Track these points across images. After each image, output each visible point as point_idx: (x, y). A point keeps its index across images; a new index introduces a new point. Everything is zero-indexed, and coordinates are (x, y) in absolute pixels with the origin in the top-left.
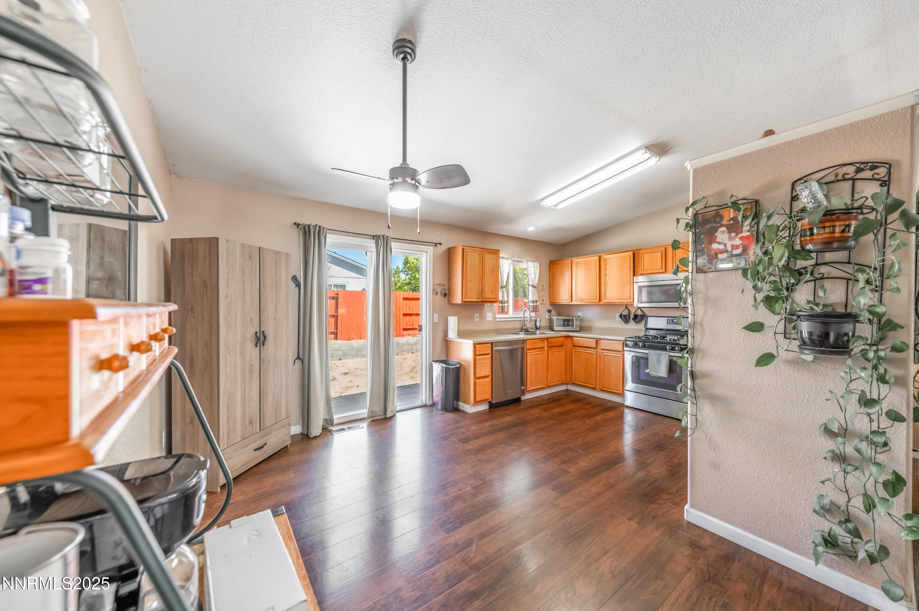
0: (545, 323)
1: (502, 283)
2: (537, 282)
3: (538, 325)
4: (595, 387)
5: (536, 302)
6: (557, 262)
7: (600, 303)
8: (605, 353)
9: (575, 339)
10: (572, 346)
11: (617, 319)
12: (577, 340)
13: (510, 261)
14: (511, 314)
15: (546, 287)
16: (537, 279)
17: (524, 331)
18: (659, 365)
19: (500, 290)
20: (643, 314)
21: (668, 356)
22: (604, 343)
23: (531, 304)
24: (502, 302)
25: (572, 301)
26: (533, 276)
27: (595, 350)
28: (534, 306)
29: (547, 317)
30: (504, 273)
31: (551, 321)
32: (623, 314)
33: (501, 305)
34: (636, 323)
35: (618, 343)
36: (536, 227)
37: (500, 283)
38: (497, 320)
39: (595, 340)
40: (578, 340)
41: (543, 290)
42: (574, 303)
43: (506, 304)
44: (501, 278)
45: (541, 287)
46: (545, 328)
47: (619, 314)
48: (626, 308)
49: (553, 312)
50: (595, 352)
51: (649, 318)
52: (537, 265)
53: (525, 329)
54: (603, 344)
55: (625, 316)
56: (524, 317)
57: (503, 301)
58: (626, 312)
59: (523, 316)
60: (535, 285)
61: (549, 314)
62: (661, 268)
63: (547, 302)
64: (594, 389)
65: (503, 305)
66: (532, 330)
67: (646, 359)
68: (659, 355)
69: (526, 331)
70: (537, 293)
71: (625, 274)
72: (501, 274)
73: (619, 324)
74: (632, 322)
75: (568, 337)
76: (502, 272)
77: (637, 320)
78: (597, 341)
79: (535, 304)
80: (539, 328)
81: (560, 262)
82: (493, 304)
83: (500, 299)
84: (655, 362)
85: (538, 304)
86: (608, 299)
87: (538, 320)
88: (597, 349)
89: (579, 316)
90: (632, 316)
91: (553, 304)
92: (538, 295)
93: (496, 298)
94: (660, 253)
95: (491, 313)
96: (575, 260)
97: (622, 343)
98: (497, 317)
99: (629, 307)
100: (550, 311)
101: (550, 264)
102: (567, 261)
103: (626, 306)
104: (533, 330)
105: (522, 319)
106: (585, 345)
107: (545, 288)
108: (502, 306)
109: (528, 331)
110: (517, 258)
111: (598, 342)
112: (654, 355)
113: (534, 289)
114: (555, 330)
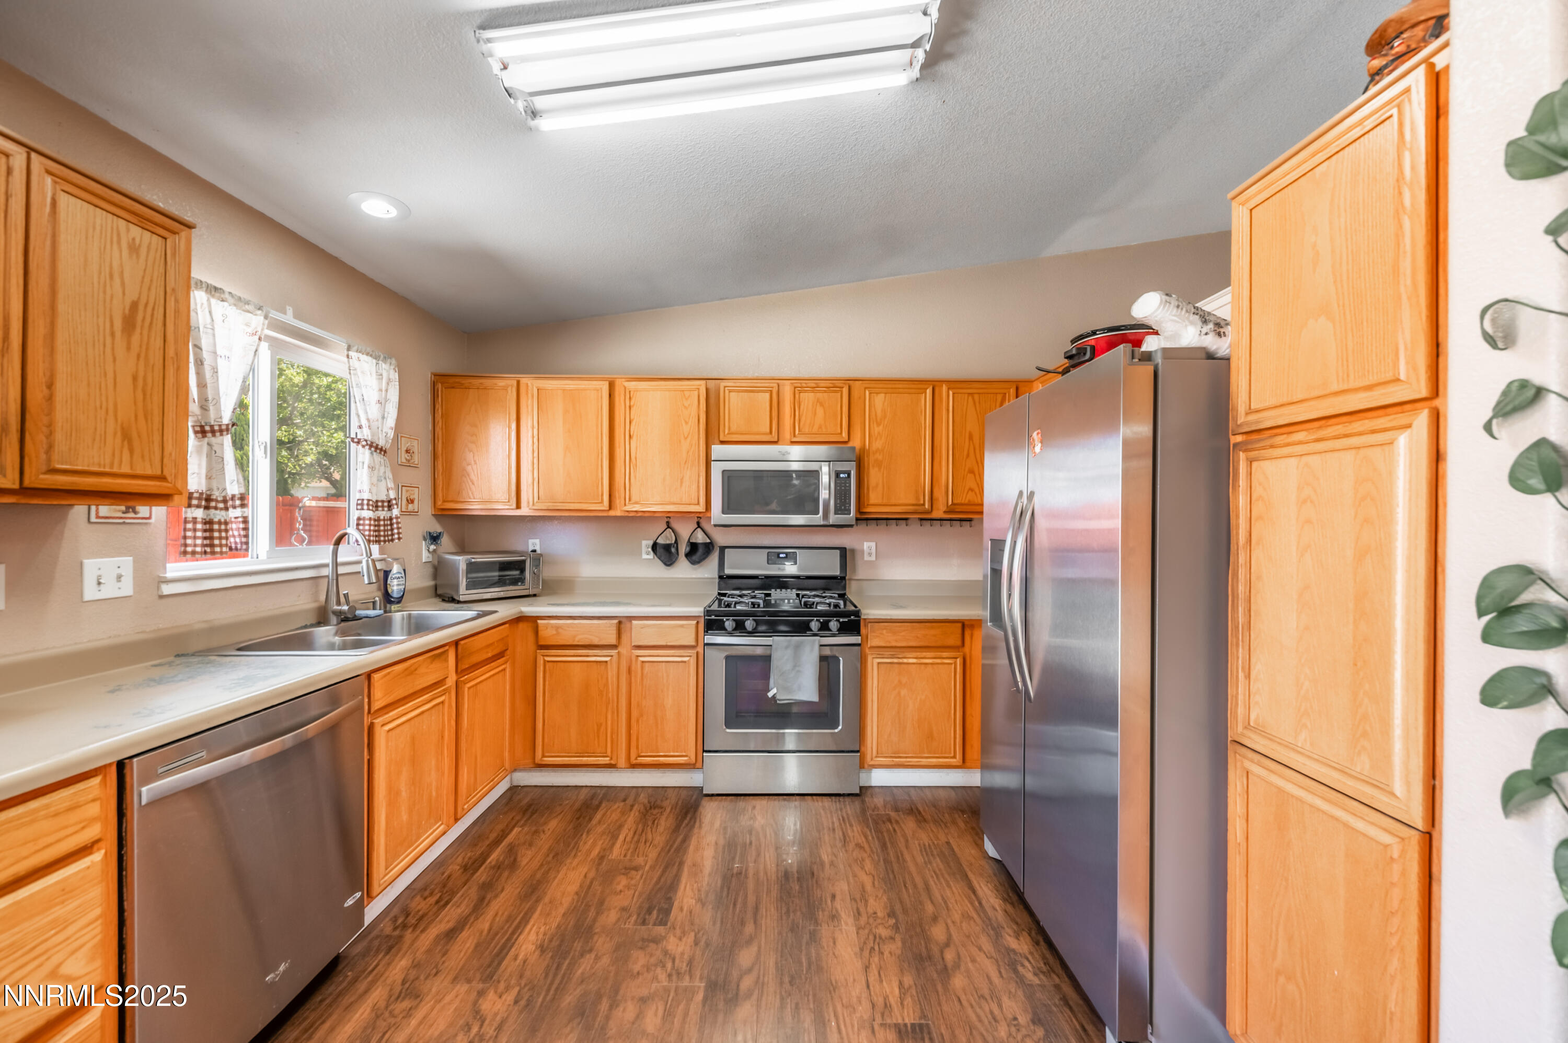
0: (420, 580)
1: (204, 408)
2: (391, 434)
3: (395, 587)
4: (613, 762)
5: (390, 507)
6: (466, 382)
7: (612, 513)
8: (646, 656)
9: (546, 626)
10: (532, 646)
11: (645, 556)
12: (553, 626)
13: (257, 321)
14: (263, 556)
15: (422, 457)
16: (391, 421)
17: (334, 619)
18: (799, 671)
19: (192, 440)
20: (708, 541)
21: (817, 647)
22: (643, 627)
23: (367, 514)
24: (207, 501)
25: (518, 506)
26: (374, 411)
27: (613, 652)
28: (378, 520)
29: (425, 556)
30: (221, 363)
31: (439, 569)
32: (661, 541)
33: (199, 513)
34: (693, 563)
35: (682, 626)
36: (406, 210)
37: (194, 408)
38: (167, 589)
39: (616, 621)
40: (557, 628)
41: (409, 465)
42: (525, 511)
43: (234, 513)
44: (202, 385)
45: (403, 457)
46: (420, 594)
47: (651, 543)
48: (669, 526)
49: (445, 540)
50: (615, 658)
51: (726, 550)
52: (389, 371)
53: (338, 613)
54: (641, 633)
55: (667, 547)
56: (336, 564)
57: (216, 494)
58: (667, 537)
59: (328, 560)
60: (381, 443)
61: (432, 547)
62: (768, 430)
63: (425, 507)
64: (611, 766)
65: (218, 515)
66: (372, 613)
67: (767, 659)
68: (798, 647)
69: (346, 620)
70: (389, 474)
71: (686, 438)
72: (200, 363)
73: (652, 569)
74: (683, 562)
75: (520, 619)
76: (206, 355)
77: (695, 558)
78: (622, 623)
79: (382, 514)
80: (399, 600)
81: (476, 382)
82: (143, 510)
83: (196, 482)
84: (788, 667)
85: (396, 512)
86: (636, 503)
87: (396, 568)
88: (620, 649)
89: (534, 551)
90: (683, 548)
91: (442, 515)
92: (395, 479)
93: (162, 478)
94: (767, 395)
95: (130, 559)
96: (530, 383)
97: (695, 622)
98: (169, 575)
99: (674, 525)
100: (434, 538)
101: (434, 385)
102: (501, 383)
103: (668, 523)
104: (378, 612)
105: (325, 572)
106: (581, 639)
107: (416, 459)
108: (209, 522)
109: (356, 618)
110: (297, 316)
111: (622, 626)
112: (787, 647)
113: (378, 457)
114: (462, 598)
